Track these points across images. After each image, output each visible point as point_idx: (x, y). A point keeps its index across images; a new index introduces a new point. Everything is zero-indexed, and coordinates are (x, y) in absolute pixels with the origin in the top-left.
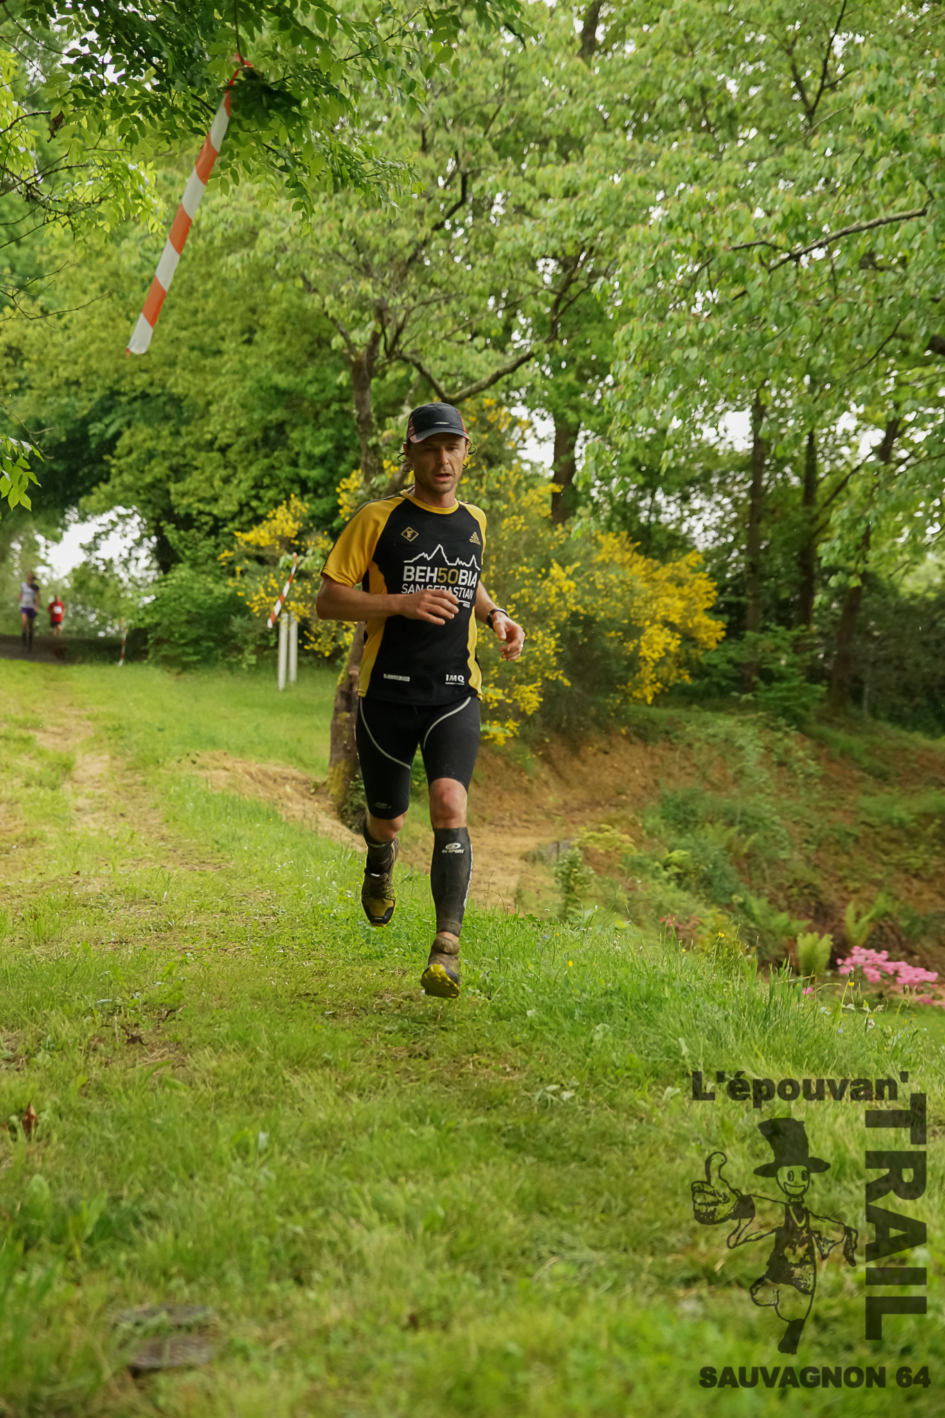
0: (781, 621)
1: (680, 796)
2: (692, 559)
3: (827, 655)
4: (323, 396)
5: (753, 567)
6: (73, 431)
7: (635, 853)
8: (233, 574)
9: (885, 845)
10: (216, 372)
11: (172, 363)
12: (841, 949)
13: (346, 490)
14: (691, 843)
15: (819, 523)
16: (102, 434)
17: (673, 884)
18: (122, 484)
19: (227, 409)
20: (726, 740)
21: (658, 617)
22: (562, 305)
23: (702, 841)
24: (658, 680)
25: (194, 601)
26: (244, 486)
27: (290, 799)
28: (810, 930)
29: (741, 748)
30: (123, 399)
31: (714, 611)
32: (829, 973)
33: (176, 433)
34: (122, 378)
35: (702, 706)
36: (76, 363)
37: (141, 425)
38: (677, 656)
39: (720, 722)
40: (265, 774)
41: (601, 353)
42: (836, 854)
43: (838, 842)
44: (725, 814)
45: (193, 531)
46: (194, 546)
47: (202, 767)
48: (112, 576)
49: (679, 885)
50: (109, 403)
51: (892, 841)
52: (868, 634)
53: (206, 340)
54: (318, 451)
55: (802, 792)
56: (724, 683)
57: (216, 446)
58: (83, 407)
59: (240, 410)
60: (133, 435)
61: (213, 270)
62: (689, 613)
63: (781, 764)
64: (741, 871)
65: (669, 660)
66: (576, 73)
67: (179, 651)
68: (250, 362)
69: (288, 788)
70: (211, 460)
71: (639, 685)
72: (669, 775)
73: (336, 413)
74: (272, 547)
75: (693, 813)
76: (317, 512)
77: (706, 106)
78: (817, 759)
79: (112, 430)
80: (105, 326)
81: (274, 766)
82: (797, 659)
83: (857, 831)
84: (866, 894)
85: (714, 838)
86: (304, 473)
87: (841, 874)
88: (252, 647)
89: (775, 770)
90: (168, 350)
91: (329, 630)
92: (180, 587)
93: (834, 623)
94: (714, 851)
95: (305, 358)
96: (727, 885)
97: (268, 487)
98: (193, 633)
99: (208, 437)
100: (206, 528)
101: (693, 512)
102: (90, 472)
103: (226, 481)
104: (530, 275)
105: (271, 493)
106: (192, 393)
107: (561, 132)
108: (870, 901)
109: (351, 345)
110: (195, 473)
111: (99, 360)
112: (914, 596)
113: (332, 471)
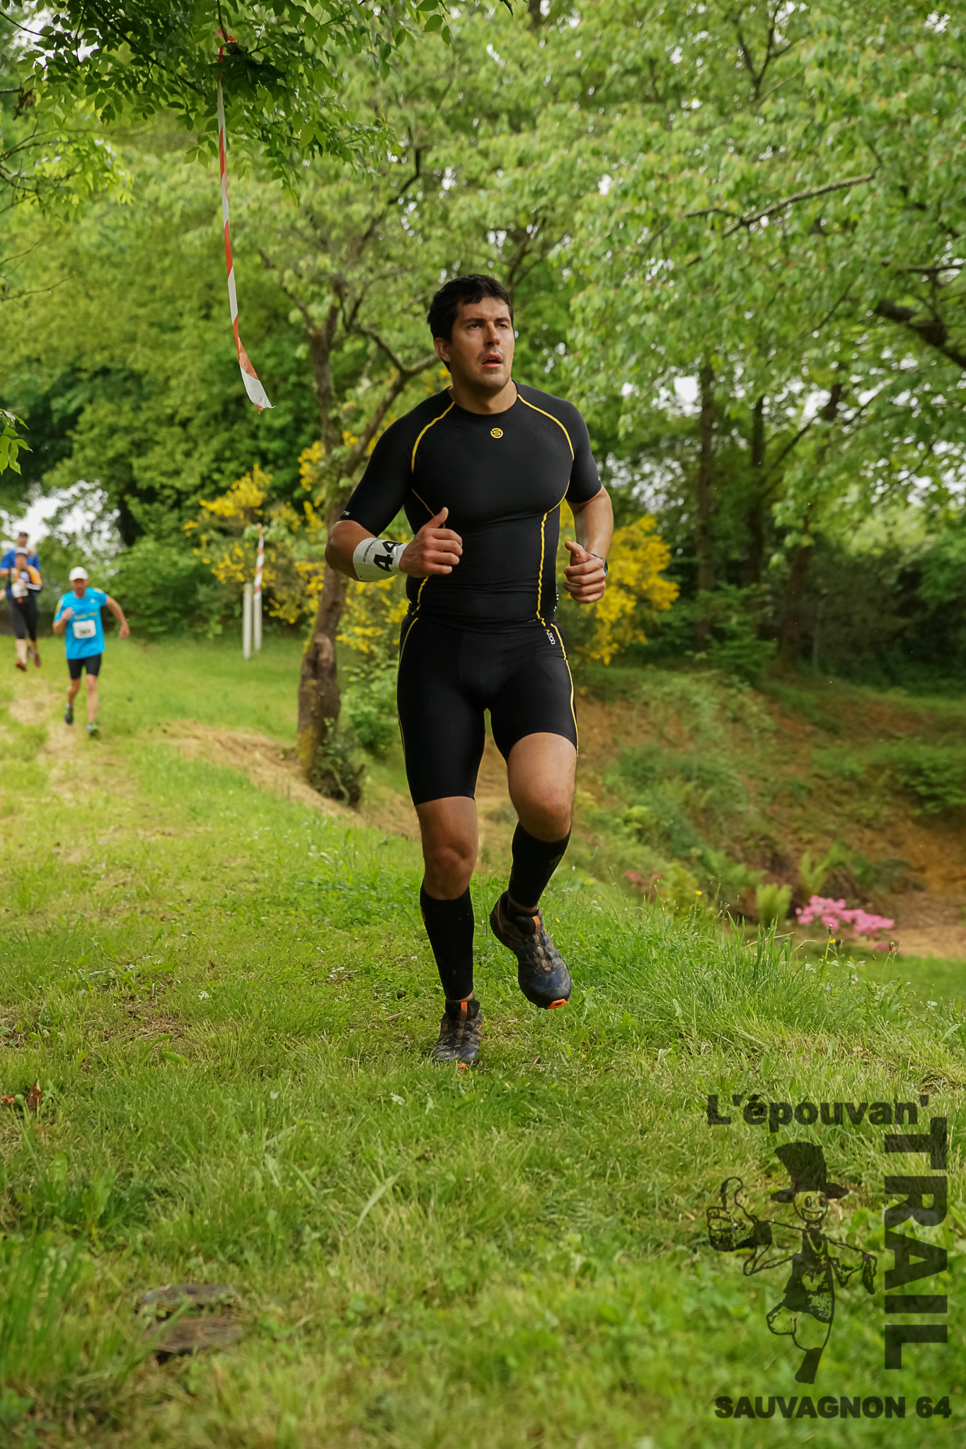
0: (731, 581)
1: (638, 754)
2: (646, 523)
3: (776, 613)
4: (281, 370)
5: (704, 530)
6: (36, 406)
7: (597, 811)
8: (198, 545)
9: (837, 797)
10: (175, 348)
11: (132, 339)
12: (800, 899)
13: (309, 461)
14: (650, 798)
15: (768, 484)
16: (64, 409)
17: (634, 839)
18: (85, 458)
19: (187, 384)
20: (682, 698)
21: (613, 580)
22: (516, 278)
23: (660, 796)
24: (615, 640)
25: (159, 573)
26: (206, 459)
27: (260, 765)
28: (766, 881)
29: (696, 705)
30: (84, 376)
31: (668, 573)
32: (788, 923)
33: (137, 409)
34: (81, 355)
35: (659, 667)
36: (36, 340)
37: (102, 400)
38: (632, 617)
39: (676, 680)
40: (235, 742)
41: (553, 322)
42: (791, 806)
43: (791, 795)
44: (682, 771)
45: (156, 505)
46: (158, 519)
47: (173, 736)
48: (76, 549)
49: (639, 841)
50: (69, 380)
51: (844, 792)
52: (816, 591)
53: (165, 316)
54: (278, 423)
55: (757, 746)
56: (678, 641)
57: (177, 419)
58: (44, 382)
59: (198, 385)
60: (94, 411)
61: (171, 246)
62: (643, 576)
63: (735, 720)
64: (698, 825)
65: (625, 622)
66: (525, 46)
67: (145, 622)
68: (209, 336)
69: (258, 755)
70: (172, 435)
71: (596, 646)
72: (628, 733)
73: (295, 385)
74: (236, 518)
75: (651, 769)
76: (279, 483)
77: (655, 79)
78: (770, 713)
79: (74, 405)
80: (64, 304)
81: (243, 734)
82: (749, 618)
83: (811, 783)
84: (820, 845)
85: (673, 792)
86: (264, 445)
87: (795, 825)
88: (217, 617)
89: (730, 726)
90: (128, 327)
91: (293, 599)
92: (146, 559)
93: (784, 582)
94: (674, 805)
95: (262, 332)
96: (686, 839)
97: (229, 460)
98: (160, 604)
99: (169, 411)
100: (170, 502)
101: (644, 477)
102: (53, 448)
103: (188, 454)
104: (484, 248)
105: (232, 466)
106: (153, 369)
107: (511, 106)
108: (824, 851)
109: (309, 320)
110: (158, 449)
111: (61, 338)
112: (860, 555)
113: (292, 443)
